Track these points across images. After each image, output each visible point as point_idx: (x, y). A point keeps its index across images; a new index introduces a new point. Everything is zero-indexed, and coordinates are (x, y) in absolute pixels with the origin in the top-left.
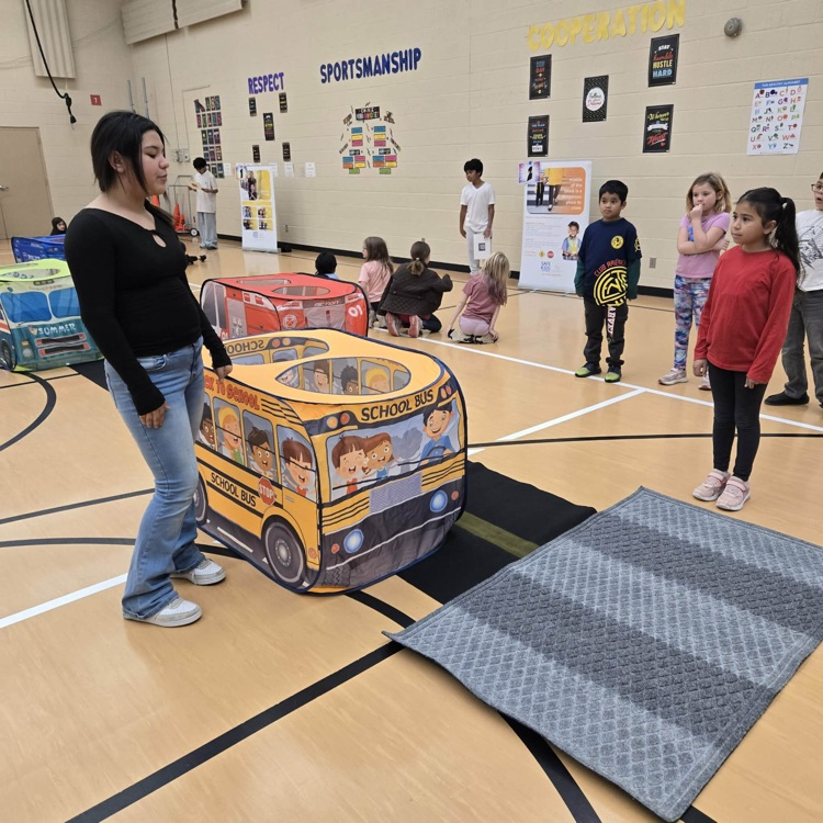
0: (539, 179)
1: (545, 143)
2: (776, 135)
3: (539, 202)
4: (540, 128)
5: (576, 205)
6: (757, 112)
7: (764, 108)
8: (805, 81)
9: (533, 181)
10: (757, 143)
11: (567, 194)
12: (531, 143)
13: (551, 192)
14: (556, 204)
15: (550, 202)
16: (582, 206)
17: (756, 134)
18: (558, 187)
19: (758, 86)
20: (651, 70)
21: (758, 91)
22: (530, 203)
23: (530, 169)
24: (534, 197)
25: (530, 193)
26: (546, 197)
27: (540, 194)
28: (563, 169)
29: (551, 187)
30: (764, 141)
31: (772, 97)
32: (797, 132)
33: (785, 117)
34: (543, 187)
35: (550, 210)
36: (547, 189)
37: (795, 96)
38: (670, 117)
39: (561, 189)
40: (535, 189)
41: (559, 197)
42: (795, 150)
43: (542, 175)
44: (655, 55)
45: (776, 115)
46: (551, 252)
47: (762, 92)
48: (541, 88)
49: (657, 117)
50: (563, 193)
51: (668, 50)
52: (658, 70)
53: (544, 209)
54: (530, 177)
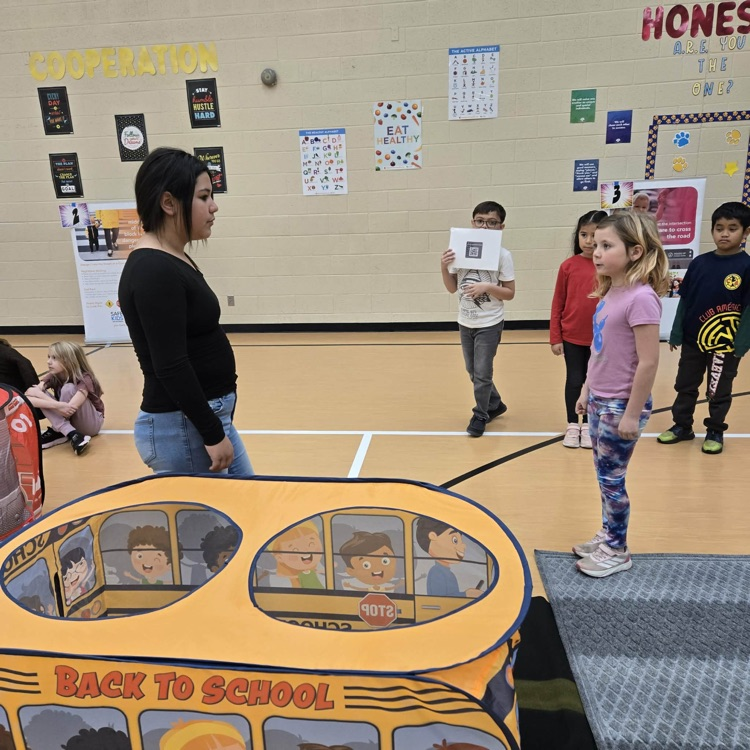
0: (89, 222)
1: (77, 182)
2: (326, 178)
3: (94, 246)
4: (69, 166)
6: (306, 157)
7: (311, 154)
8: (342, 131)
9: (82, 224)
10: (311, 184)
11: (128, 237)
12: (58, 184)
13: (107, 236)
14: (117, 248)
15: (109, 246)
17: (309, 177)
18: (115, 230)
19: (302, 133)
20: (192, 112)
21: (303, 138)
22: (81, 249)
23: (75, 212)
24: (86, 243)
25: (79, 238)
26: (102, 242)
27: (93, 239)
28: (118, 211)
29: (107, 231)
30: (317, 182)
31: (316, 144)
32: (344, 174)
33: (332, 162)
34: (96, 230)
35: (110, 255)
36: (101, 233)
37: (337, 144)
38: (222, 158)
39: (120, 232)
40: (86, 233)
41: (119, 241)
42: (345, 191)
43: (91, 218)
44: (193, 98)
45: (323, 160)
47: (307, 139)
48: (61, 123)
49: (207, 158)
50: (123, 236)
51: (207, 93)
52: (200, 112)
54: (76, 220)
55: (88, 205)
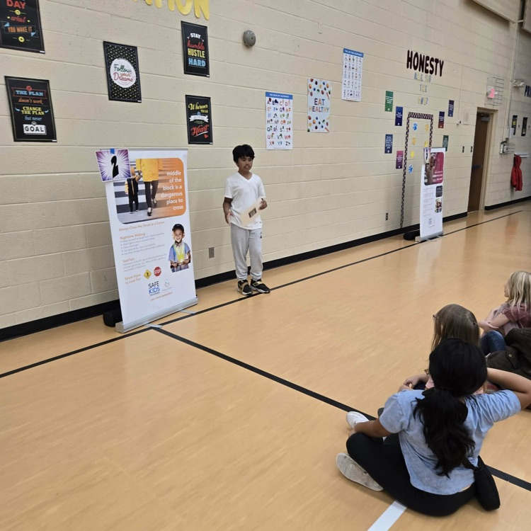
0: (128, 174)
1: (48, 120)
2: (281, 135)
3: (133, 206)
4: (37, 98)
5: (178, 204)
6: (269, 115)
7: (273, 112)
8: (291, 97)
9: (121, 177)
10: (271, 140)
11: (166, 192)
12: (18, 122)
13: (147, 192)
14: (155, 206)
15: (149, 204)
16: (184, 204)
17: (270, 133)
18: (155, 183)
19: (268, 94)
20: (186, 57)
21: (268, 98)
22: (121, 209)
23: (114, 160)
24: (125, 201)
25: (118, 195)
26: (142, 199)
27: (133, 195)
29: (147, 184)
30: (275, 139)
31: (276, 106)
32: (290, 133)
33: (284, 122)
34: (136, 184)
35: (149, 214)
36: (141, 187)
37: (288, 107)
38: (209, 109)
39: (160, 186)
40: (125, 189)
42: (290, 147)
43: (131, 169)
44: (187, 43)
45: (280, 120)
46: (158, 268)
47: (270, 100)
49: (197, 108)
50: (162, 191)
51: (200, 40)
52: (194, 57)
53: (142, 214)
54: (116, 172)
55: (129, 152)
